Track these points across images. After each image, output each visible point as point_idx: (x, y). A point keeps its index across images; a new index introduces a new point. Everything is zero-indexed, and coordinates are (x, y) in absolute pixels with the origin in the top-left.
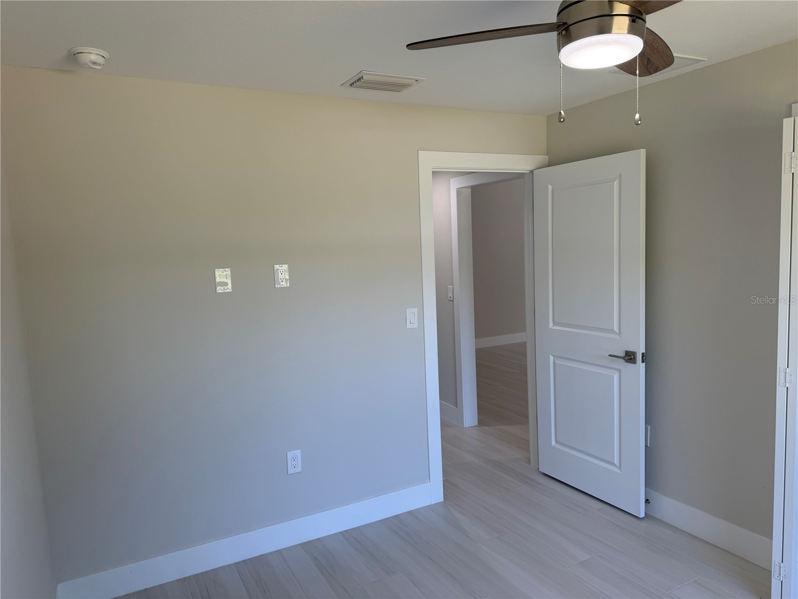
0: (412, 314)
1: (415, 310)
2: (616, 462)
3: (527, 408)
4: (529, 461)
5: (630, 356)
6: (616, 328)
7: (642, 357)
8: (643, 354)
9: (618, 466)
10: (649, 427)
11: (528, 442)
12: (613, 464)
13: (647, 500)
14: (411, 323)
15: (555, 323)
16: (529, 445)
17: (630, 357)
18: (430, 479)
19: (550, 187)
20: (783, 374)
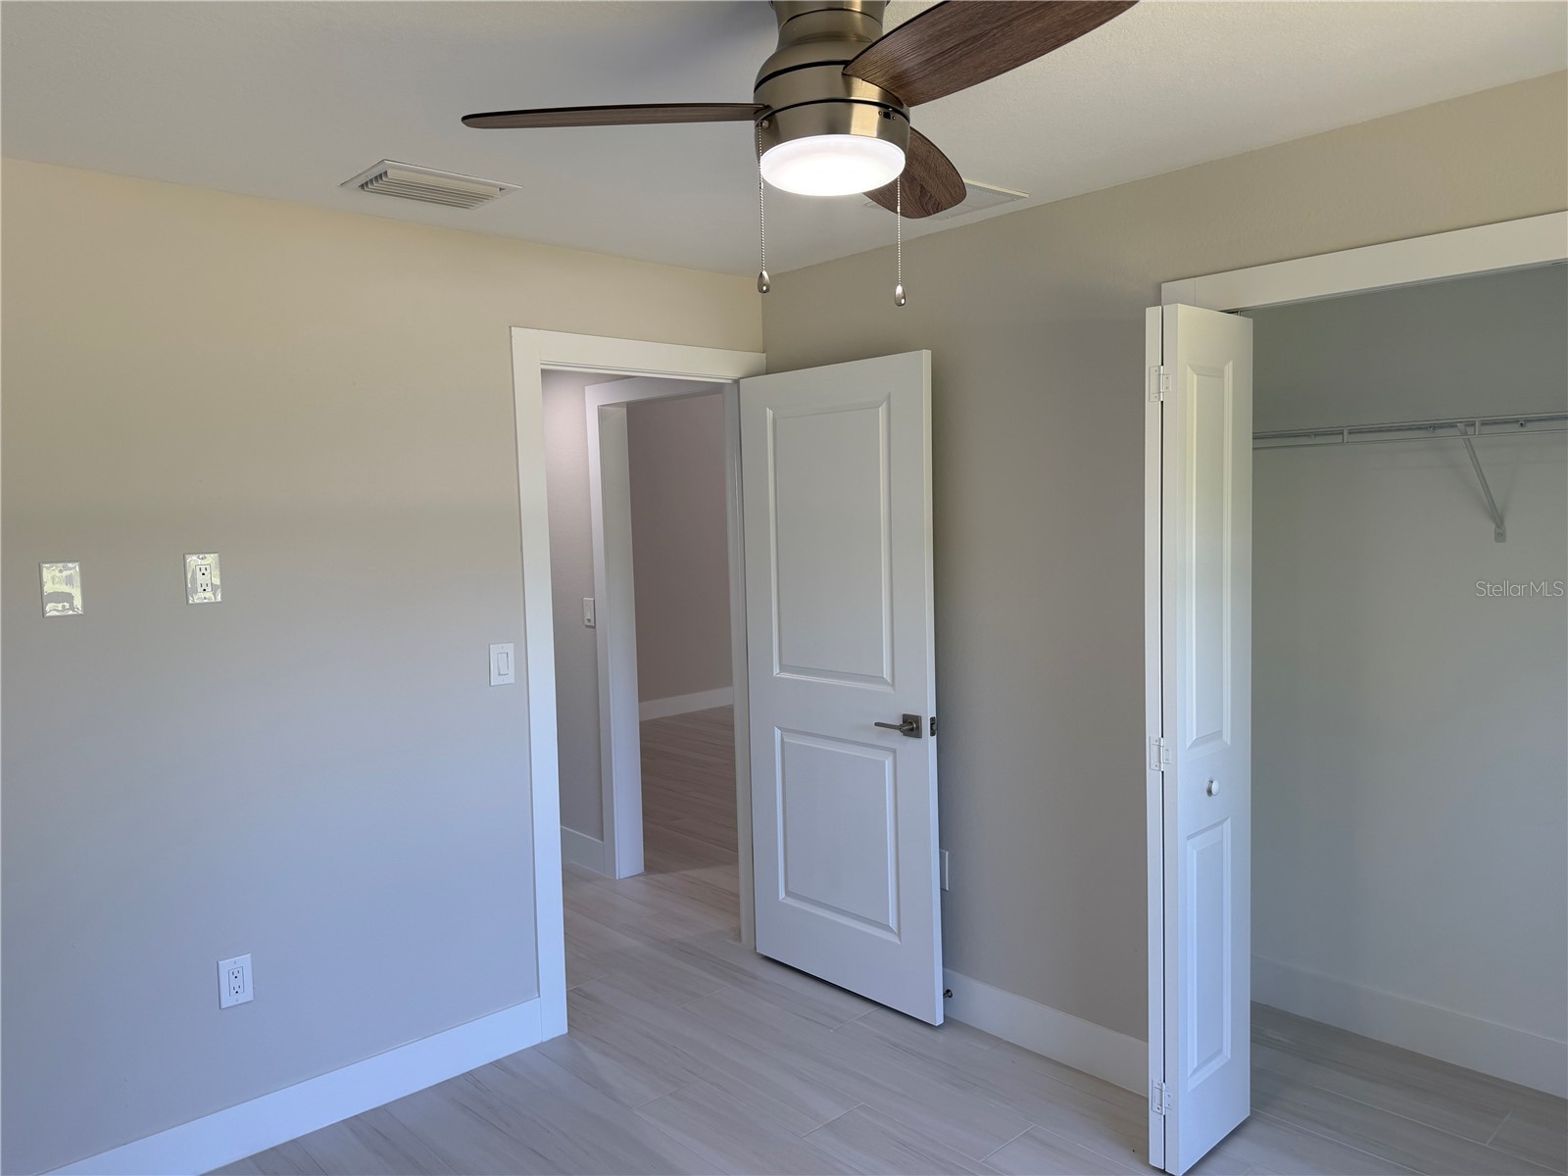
0: (502, 657)
1: (510, 648)
2: (893, 923)
3: (736, 830)
4: (738, 937)
5: (911, 723)
6: (887, 675)
7: (932, 724)
8: (932, 719)
9: (895, 929)
10: (947, 853)
11: (737, 896)
12: (887, 928)
13: (948, 991)
14: (499, 674)
15: (783, 668)
16: (738, 904)
17: (910, 726)
18: (539, 991)
19: (770, 413)
20: (1155, 749)
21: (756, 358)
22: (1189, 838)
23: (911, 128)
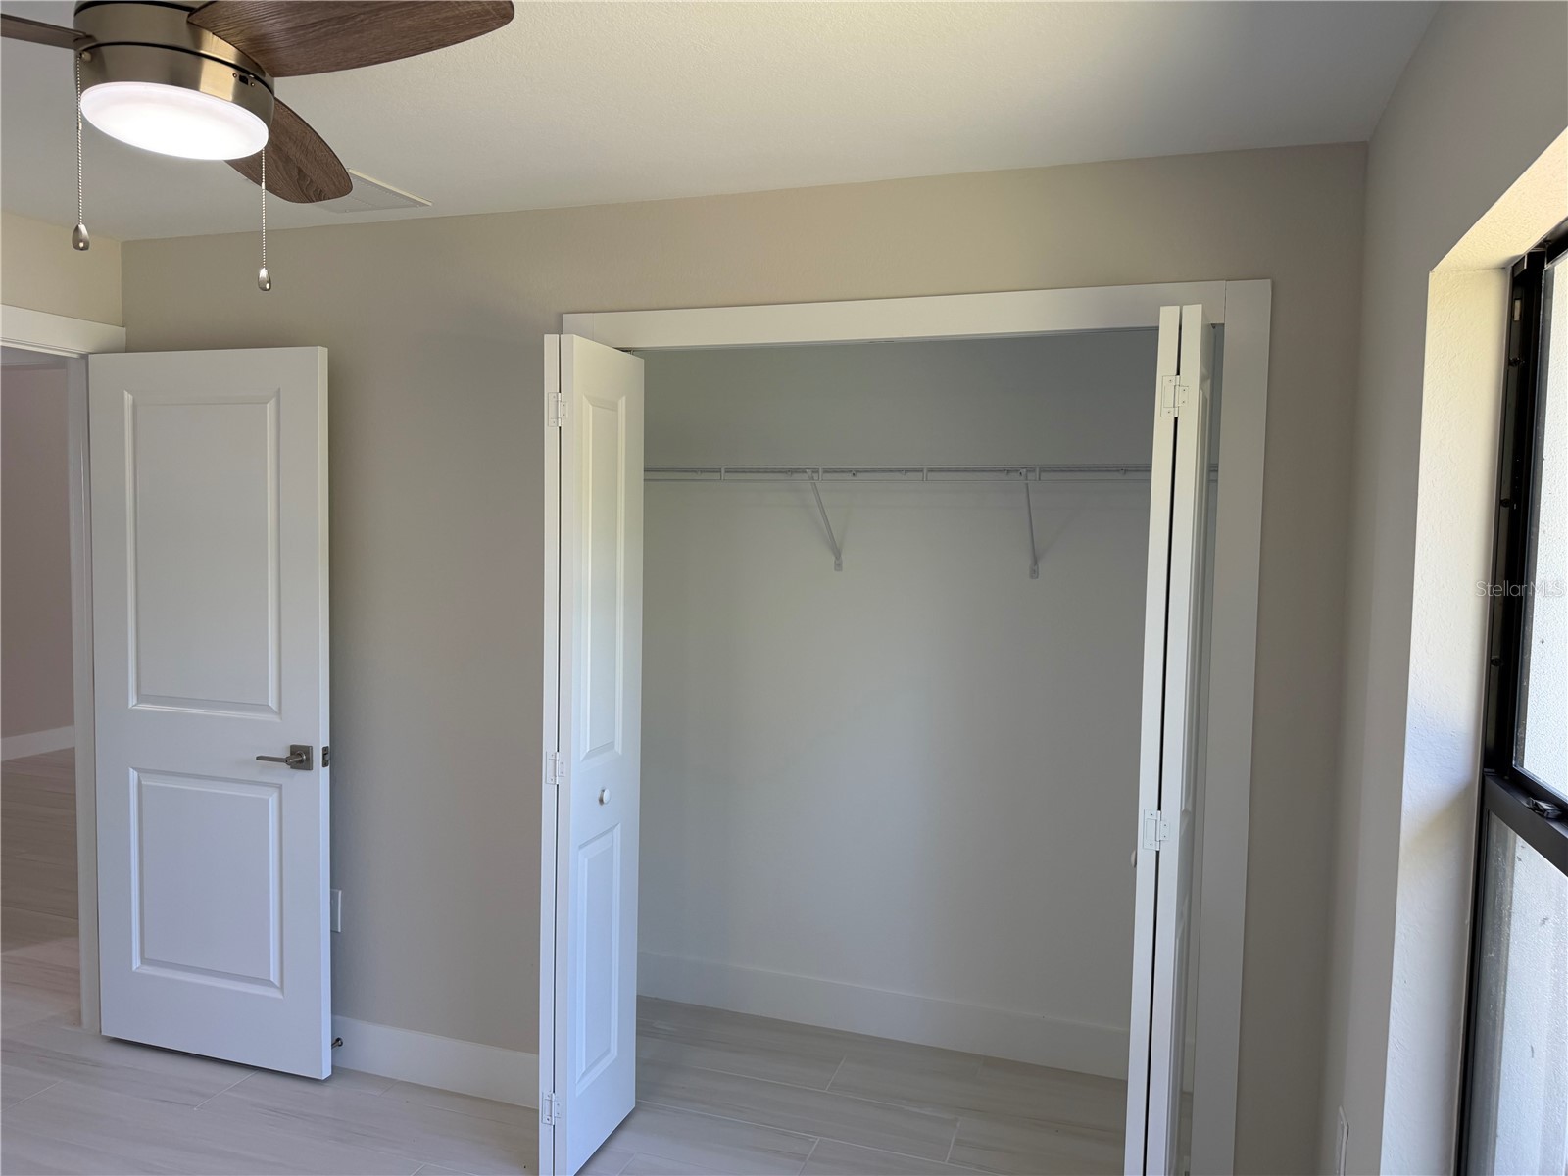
2: (274, 977)
3: (77, 894)
4: (79, 1020)
5: (300, 755)
6: (272, 702)
7: (324, 755)
8: (325, 749)
9: (278, 984)
10: (340, 893)
11: (78, 973)
12: (269, 983)
13: (337, 1040)
15: (141, 698)
16: (78, 981)
17: (299, 758)
19: (128, 398)
20: (550, 763)
21: (116, 333)
22: (581, 847)
23: (276, 99)
